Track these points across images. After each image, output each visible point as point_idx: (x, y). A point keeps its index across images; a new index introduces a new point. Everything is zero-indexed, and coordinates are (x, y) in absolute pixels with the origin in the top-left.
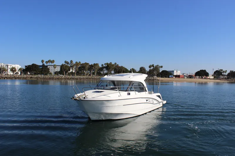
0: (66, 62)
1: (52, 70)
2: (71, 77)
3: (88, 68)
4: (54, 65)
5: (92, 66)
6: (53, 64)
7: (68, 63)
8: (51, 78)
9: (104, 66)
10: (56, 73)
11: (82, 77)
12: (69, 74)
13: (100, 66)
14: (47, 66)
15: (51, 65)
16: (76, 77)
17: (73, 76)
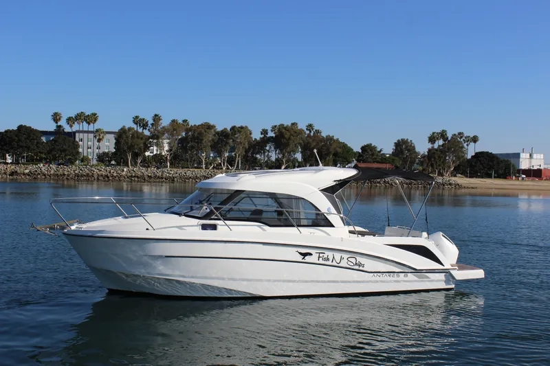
0: (137, 121)
1: (89, 147)
2: (152, 170)
3: (213, 140)
4: (97, 131)
5: (224, 135)
6: (91, 128)
7: (145, 126)
8: (82, 176)
9: (271, 134)
10: (103, 158)
11: (189, 172)
12: (146, 163)
14: (74, 133)
15: (85, 129)
16: (169, 171)
17: (158, 168)
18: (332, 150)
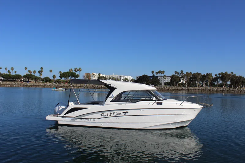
0: (176, 72)
1: (162, 81)
2: (182, 87)
3: (201, 78)
4: (164, 76)
5: (204, 76)
6: (163, 75)
7: (178, 74)
8: (161, 89)
9: (218, 76)
10: (166, 84)
11: (193, 88)
12: (180, 85)
13: (214, 76)
14: (158, 76)
15: (161, 75)
16: (187, 88)
17: (183, 87)
18: (241, 80)
